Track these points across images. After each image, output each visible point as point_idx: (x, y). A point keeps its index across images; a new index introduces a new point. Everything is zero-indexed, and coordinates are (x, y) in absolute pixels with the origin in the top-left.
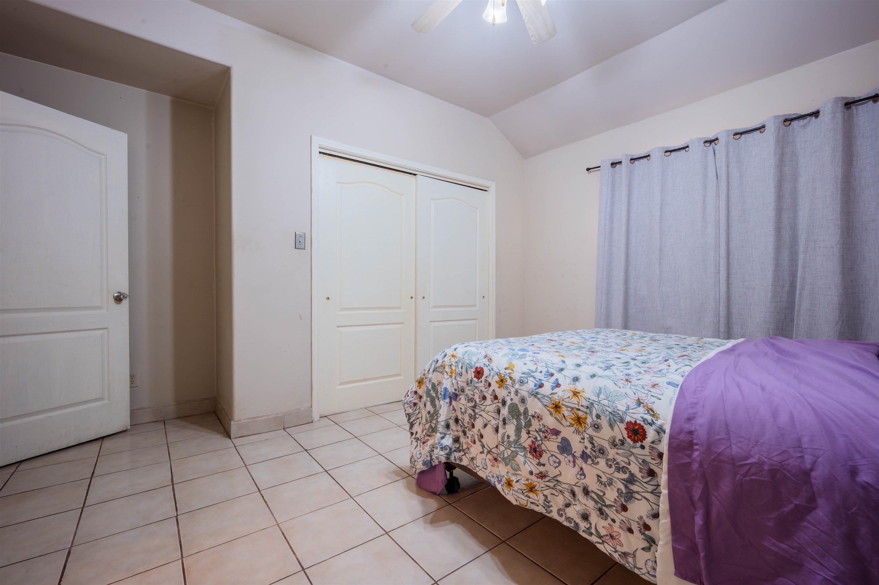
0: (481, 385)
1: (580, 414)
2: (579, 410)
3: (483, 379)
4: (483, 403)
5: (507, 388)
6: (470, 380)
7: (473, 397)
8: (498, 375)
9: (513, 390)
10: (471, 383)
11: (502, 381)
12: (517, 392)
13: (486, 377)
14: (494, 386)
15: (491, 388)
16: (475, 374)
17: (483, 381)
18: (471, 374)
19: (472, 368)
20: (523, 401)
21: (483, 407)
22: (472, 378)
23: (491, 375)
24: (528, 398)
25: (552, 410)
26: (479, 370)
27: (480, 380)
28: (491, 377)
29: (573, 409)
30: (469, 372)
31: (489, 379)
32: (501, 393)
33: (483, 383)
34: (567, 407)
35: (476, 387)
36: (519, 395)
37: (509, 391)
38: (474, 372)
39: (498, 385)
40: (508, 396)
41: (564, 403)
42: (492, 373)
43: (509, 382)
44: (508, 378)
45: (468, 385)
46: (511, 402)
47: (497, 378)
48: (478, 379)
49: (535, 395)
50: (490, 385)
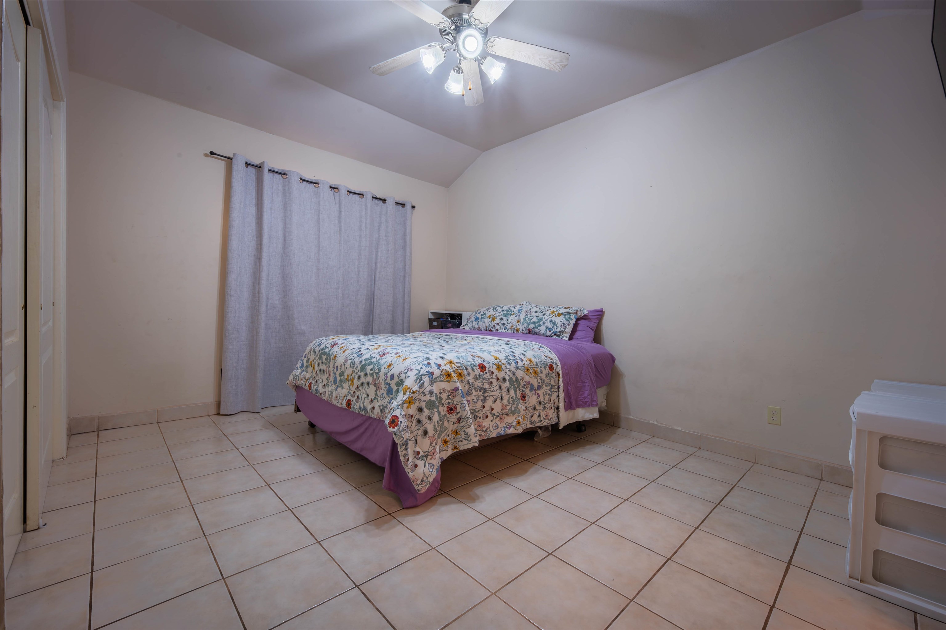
0: (487, 376)
1: (535, 369)
2: (534, 367)
3: (487, 370)
4: (491, 387)
5: (504, 370)
6: (478, 375)
7: (483, 386)
8: (495, 364)
9: (507, 370)
10: (480, 377)
11: (499, 368)
12: (510, 370)
13: (489, 369)
14: (496, 372)
15: (494, 375)
16: (480, 369)
17: (488, 372)
18: (477, 371)
19: (476, 366)
20: (514, 374)
21: (492, 389)
22: (480, 373)
23: (491, 366)
24: (516, 371)
25: (526, 372)
26: (481, 366)
27: (485, 373)
28: (491, 367)
29: (532, 368)
30: (475, 370)
31: (491, 369)
32: (501, 375)
33: (488, 373)
34: (530, 368)
35: (484, 378)
36: (511, 372)
37: (505, 371)
38: (479, 369)
39: (497, 371)
40: (505, 375)
41: (529, 367)
42: (491, 365)
43: (503, 366)
44: (501, 364)
45: (477, 379)
46: (509, 377)
47: (495, 367)
48: (483, 372)
49: (517, 368)
50: (492, 373)
